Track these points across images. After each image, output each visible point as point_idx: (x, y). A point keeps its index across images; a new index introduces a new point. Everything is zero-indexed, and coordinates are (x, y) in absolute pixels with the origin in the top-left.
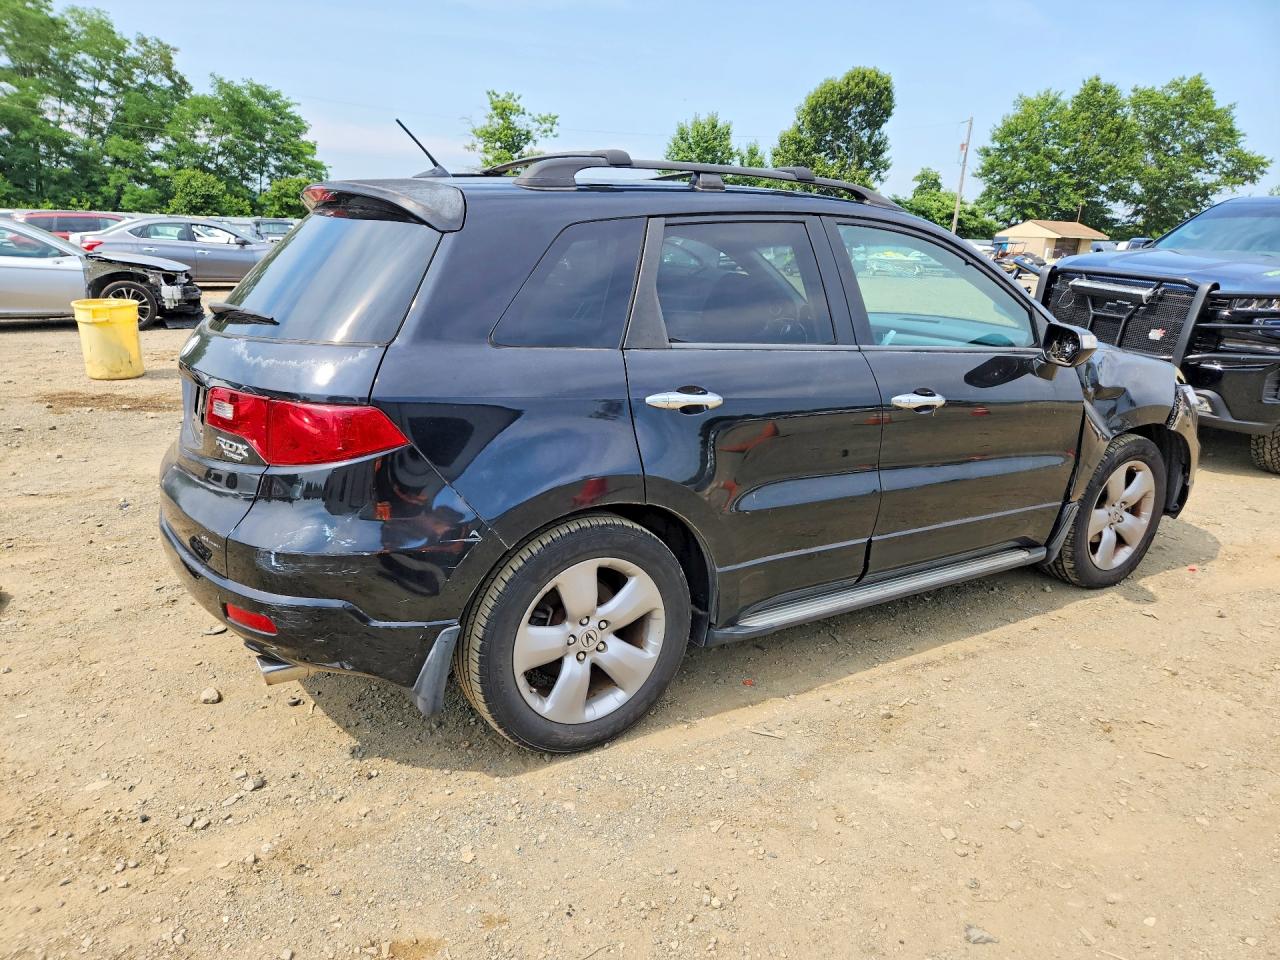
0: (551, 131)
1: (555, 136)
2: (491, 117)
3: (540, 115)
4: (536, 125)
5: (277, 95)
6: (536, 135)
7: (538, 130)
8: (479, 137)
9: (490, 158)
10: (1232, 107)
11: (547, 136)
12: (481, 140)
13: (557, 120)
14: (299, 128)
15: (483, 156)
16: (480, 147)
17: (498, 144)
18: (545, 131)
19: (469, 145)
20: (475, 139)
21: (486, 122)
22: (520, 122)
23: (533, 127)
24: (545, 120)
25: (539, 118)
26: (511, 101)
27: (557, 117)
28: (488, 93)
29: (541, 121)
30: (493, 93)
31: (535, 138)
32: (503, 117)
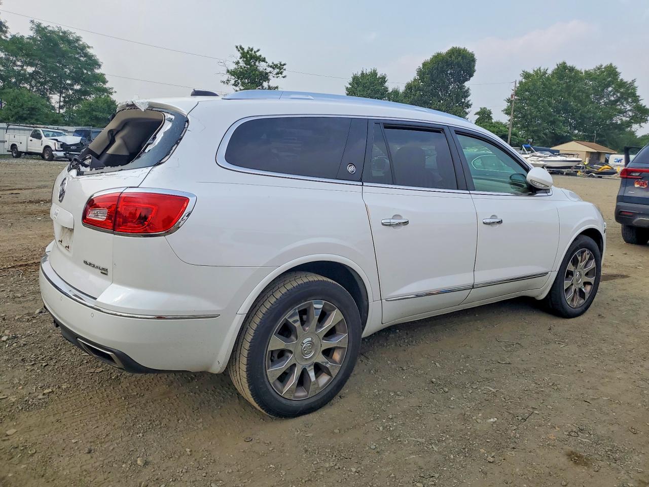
0: (281, 73)
1: (283, 77)
3: (273, 63)
4: (271, 69)
5: (78, 40)
6: (271, 77)
7: (270, 72)
8: (232, 75)
10: (634, 81)
11: (277, 77)
12: (233, 77)
13: (285, 67)
14: (93, 63)
16: (233, 82)
18: (278, 74)
19: (225, 80)
20: (230, 76)
21: (236, 66)
22: (262, 66)
25: (272, 65)
26: (253, 52)
27: (285, 64)
28: (237, 47)
29: (274, 66)
30: (241, 47)
31: (270, 77)
32: (247, 63)
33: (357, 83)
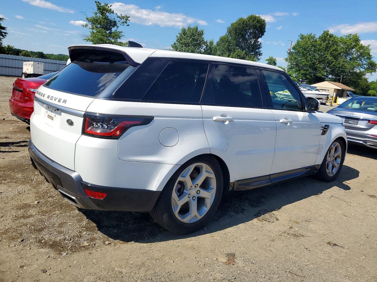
0: (126, 23)
1: (128, 25)
2: (96, 14)
4: (119, 19)
7: (119, 21)
9: (95, 31)
10: (369, 46)
11: (123, 25)
12: (90, 23)
13: (129, 19)
15: (91, 30)
16: (90, 26)
17: (99, 26)
18: (123, 23)
20: (88, 22)
21: (94, 16)
22: (111, 16)
23: (117, 20)
24: (123, 17)
25: (121, 16)
26: (107, 7)
27: (129, 17)
28: (96, 2)
29: (122, 18)
30: (99, 3)
31: (118, 25)
32: (102, 14)
33: (184, 34)
